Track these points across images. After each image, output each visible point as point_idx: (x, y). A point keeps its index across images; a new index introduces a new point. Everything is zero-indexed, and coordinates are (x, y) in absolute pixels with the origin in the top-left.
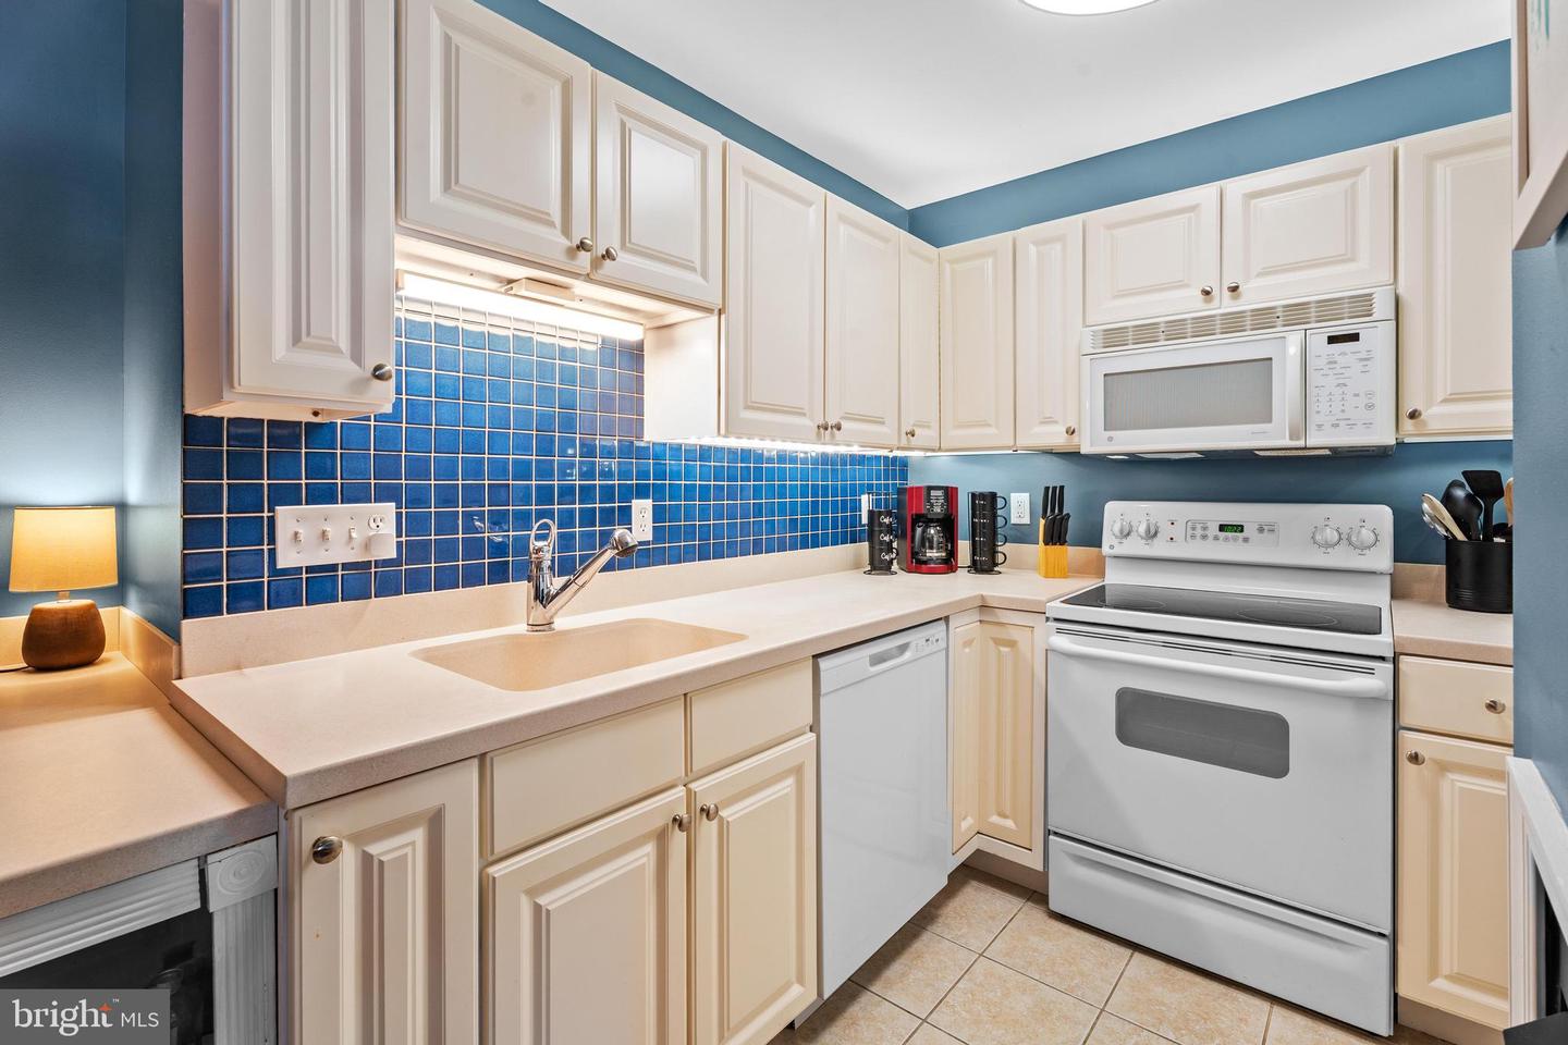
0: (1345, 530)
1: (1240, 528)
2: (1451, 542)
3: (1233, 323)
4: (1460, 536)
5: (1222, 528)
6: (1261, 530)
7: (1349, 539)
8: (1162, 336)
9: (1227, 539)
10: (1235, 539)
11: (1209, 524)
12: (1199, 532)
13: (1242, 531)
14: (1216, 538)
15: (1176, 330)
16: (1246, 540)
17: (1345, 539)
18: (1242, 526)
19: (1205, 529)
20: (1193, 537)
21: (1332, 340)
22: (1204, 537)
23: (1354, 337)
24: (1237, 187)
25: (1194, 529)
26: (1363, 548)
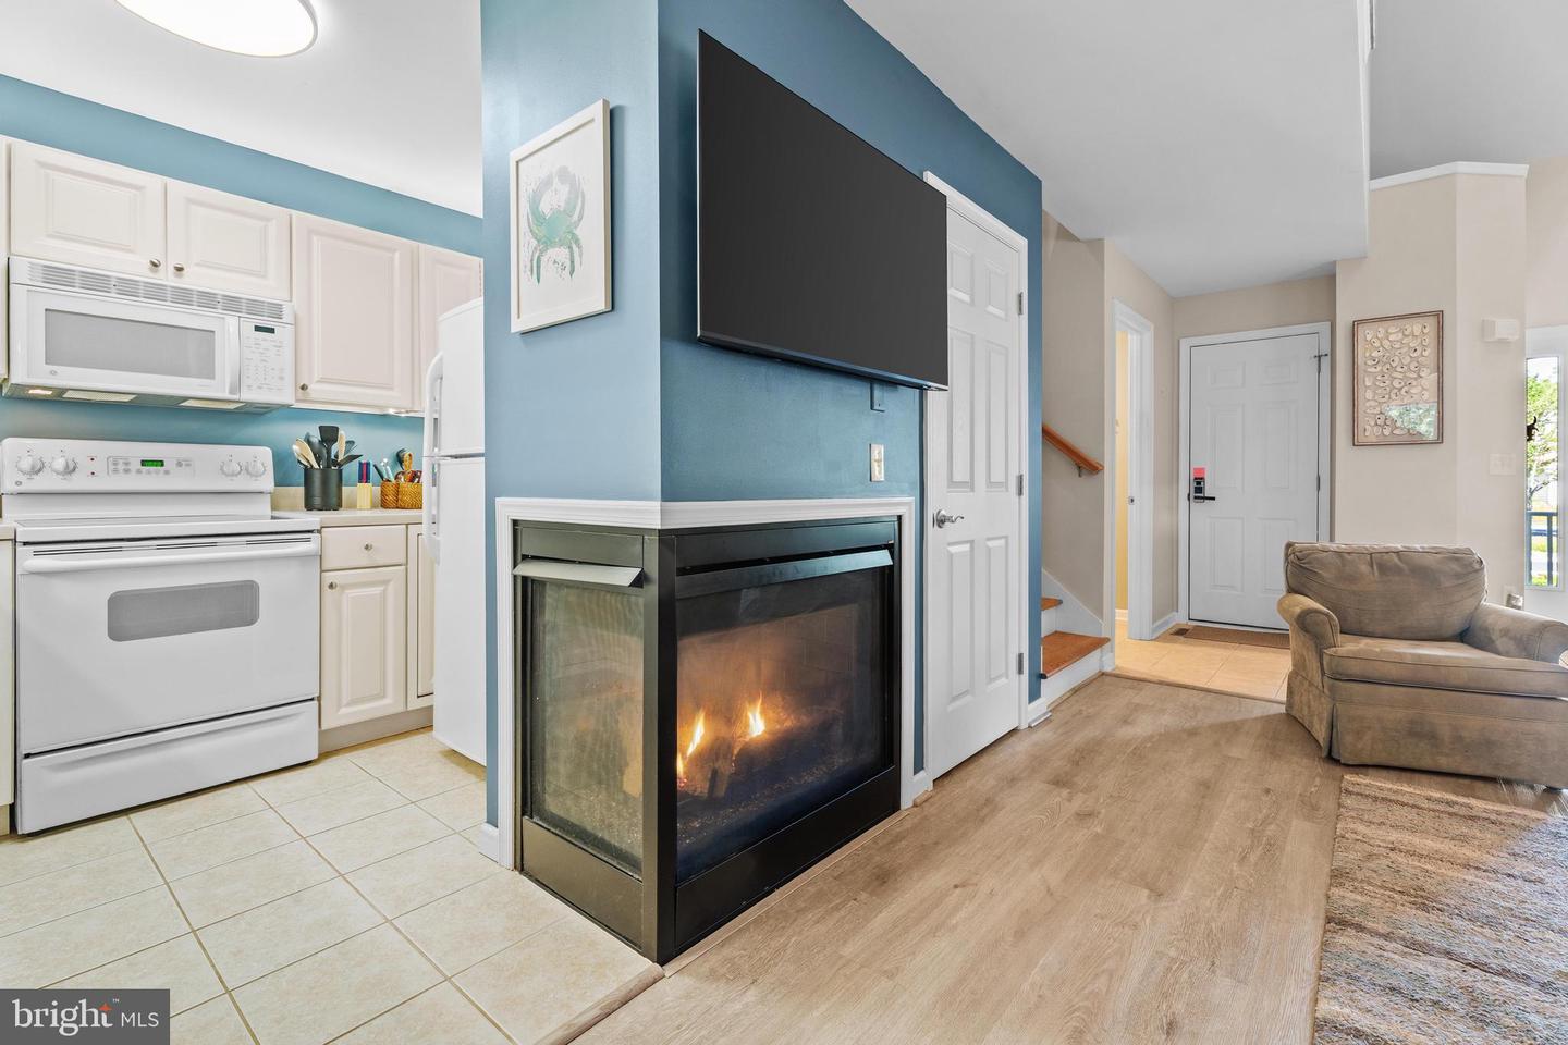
0: (244, 464)
1: (162, 463)
2: (308, 471)
3: (183, 297)
4: (316, 466)
5: (144, 463)
6: (179, 464)
7: (247, 470)
8: (114, 290)
9: (149, 472)
10: (157, 472)
11: (131, 460)
12: (121, 467)
13: (163, 465)
14: (139, 472)
15: (128, 288)
16: (167, 472)
17: (246, 470)
18: (162, 461)
19: (127, 464)
20: (116, 471)
21: (258, 329)
22: (127, 471)
23: (271, 331)
24: (180, 188)
25: (115, 464)
26: (257, 475)
